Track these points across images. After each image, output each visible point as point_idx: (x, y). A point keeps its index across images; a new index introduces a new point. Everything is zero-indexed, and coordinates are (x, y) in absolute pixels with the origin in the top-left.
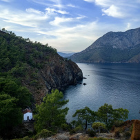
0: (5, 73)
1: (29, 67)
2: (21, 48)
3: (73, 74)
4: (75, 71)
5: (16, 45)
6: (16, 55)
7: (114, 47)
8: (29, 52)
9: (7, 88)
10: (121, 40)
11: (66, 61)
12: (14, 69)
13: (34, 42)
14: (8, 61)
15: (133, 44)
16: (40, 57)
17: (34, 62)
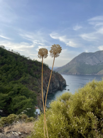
0: (17, 81)
1: (31, 77)
2: (25, 64)
3: (60, 82)
4: (61, 80)
5: (21, 61)
6: (22, 69)
7: (86, 63)
8: (30, 67)
9: (22, 92)
10: (92, 58)
11: (55, 73)
12: (22, 78)
13: (33, 60)
14: (18, 73)
15: (100, 61)
16: (37, 70)
17: (34, 73)
